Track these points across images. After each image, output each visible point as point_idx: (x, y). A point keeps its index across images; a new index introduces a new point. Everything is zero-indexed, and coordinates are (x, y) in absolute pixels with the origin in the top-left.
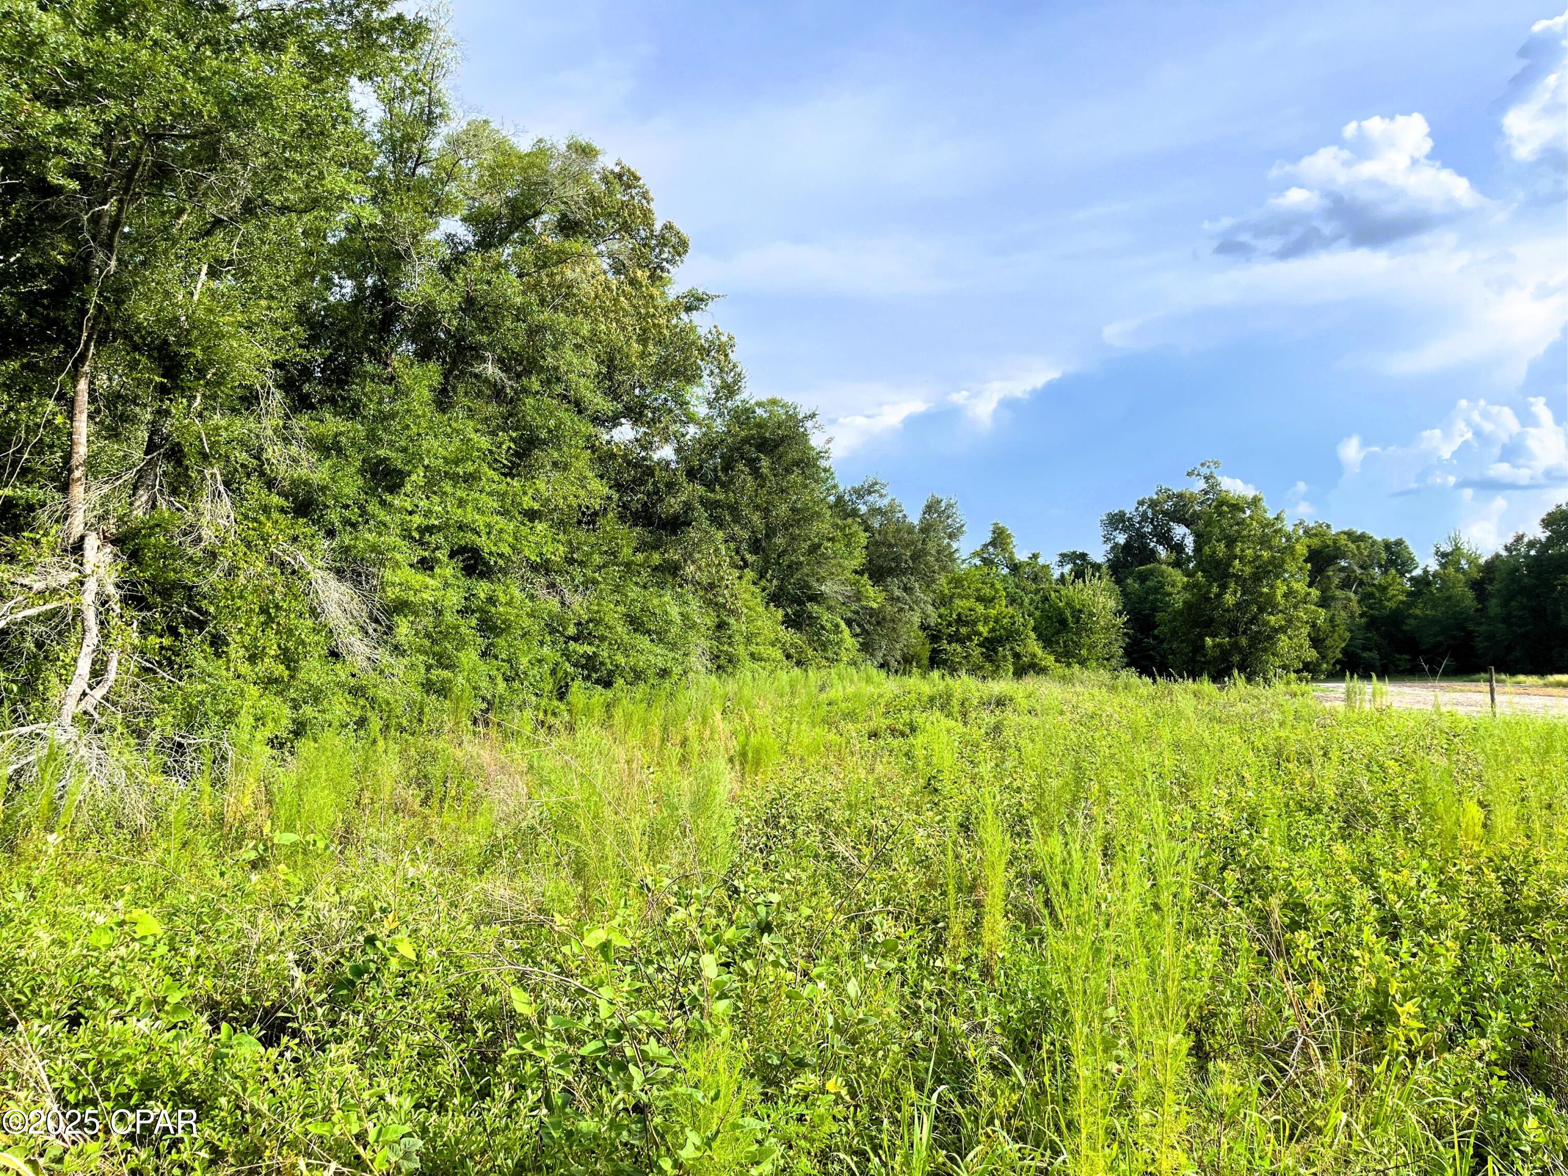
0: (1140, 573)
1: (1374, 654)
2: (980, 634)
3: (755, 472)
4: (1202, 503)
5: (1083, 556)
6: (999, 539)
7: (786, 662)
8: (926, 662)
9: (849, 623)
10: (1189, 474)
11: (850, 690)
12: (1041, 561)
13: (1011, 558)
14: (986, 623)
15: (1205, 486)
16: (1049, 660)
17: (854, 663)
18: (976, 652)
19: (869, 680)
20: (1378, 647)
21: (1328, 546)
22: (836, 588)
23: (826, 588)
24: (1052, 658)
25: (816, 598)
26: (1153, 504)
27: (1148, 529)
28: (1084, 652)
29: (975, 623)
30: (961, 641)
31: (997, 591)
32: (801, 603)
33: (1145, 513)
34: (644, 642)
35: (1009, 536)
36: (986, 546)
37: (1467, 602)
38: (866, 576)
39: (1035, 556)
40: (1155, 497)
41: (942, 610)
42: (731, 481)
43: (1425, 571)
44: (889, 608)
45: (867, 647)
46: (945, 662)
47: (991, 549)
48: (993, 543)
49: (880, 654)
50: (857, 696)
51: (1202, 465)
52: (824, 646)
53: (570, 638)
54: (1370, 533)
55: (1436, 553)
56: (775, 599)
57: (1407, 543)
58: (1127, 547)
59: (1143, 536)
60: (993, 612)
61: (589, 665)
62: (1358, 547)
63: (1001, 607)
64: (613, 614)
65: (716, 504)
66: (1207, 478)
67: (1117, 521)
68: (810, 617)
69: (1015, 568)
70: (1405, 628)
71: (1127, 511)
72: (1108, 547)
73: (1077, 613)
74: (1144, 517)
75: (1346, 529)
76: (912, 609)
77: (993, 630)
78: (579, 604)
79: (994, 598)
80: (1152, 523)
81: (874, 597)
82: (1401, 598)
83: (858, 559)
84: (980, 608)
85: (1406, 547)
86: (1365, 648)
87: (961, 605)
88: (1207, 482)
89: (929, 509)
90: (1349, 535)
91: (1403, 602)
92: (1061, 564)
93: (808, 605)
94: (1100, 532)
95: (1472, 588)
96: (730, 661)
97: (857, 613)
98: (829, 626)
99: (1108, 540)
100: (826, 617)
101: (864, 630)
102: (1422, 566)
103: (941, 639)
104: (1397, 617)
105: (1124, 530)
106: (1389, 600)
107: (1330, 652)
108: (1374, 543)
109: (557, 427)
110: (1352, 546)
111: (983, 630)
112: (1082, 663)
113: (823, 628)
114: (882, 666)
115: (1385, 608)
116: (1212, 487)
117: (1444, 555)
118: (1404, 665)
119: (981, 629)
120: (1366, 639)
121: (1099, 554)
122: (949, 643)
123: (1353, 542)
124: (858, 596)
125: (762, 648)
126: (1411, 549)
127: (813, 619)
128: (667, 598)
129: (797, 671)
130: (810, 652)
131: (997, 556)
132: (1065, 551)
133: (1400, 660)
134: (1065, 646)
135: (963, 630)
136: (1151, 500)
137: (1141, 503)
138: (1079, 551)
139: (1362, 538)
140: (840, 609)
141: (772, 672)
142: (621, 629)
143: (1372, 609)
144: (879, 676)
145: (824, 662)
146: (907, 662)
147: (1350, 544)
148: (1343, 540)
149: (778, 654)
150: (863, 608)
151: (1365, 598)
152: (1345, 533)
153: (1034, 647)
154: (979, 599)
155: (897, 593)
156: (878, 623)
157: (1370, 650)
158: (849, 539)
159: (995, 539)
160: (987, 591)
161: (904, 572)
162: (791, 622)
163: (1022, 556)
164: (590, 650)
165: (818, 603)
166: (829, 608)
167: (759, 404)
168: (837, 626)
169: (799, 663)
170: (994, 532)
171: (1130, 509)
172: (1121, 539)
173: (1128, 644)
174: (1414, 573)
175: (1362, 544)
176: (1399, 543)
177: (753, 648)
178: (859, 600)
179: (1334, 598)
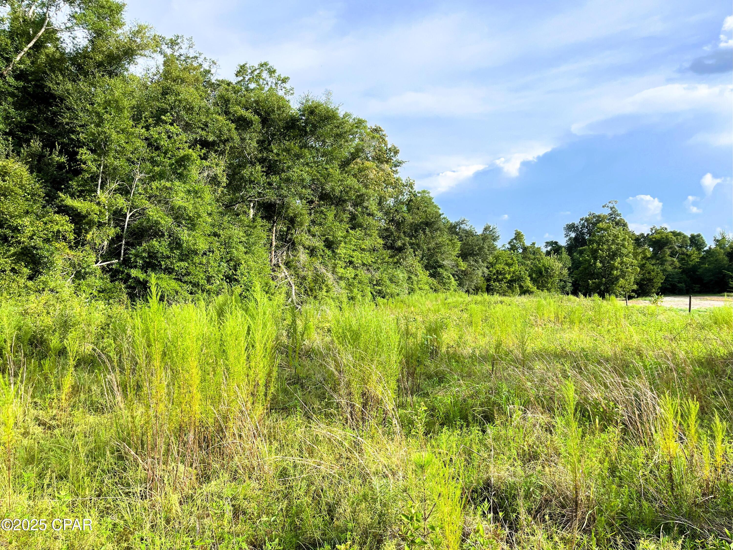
0: (580, 250)
1: (683, 285)
2: (506, 278)
3: (424, 233)
4: (609, 219)
5: (556, 243)
6: (518, 236)
7: (431, 290)
8: (485, 290)
9: (453, 275)
10: (603, 207)
11: (454, 300)
12: (536, 246)
13: (523, 245)
14: (509, 274)
15: (611, 212)
16: (535, 289)
17: (455, 291)
18: (504, 286)
19: (461, 297)
20: (685, 282)
21: (663, 238)
22: (448, 262)
23: (445, 263)
24: (536, 288)
25: (441, 266)
26: (587, 220)
27: (585, 230)
28: (549, 285)
29: (505, 274)
30: (499, 281)
31: (514, 261)
32: (435, 268)
33: (584, 224)
34: (393, 286)
35: (522, 235)
36: (512, 240)
37: (725, 262)
38: (460, 258)
39: (534, 244)
40: (588, 217)
41: (491, 269)
42: (417, 236)
43: (710, 248)
44: (469, 269)
45: (460, 285)
46: (492, 289)
47: (515, 241)
48: (515, 239)
49: (466, 287)
50: (457, 301)
51: (610, 202)
52: (444, 284)
53: (375, 285)
54: (683, 232)
55: (715, 240)
56: (427, 267)
57: (702, 235)
58: (576, 239)
59: (583, 234)
60: (512, 270)
61: (380, 292)
62: (677, 239)
63: (516, 267)
64: (386, 277)
65: (413, 244)
66: (611, 208)
67: (571, 227)
68: (439, 274)
69: (525, 249)
70: (697, 273)
71: (576, 223)
72: (567, 238)
73: (546, 269)
74: (583, 226)
75: (672, 230)
76: (478, 269)
77: (512, 277)
78: (377, 275)
79: (513, 264)
80: (587, 228)
81: (463, 265)
82: (697, 260)
83: (457, 251)
84: (507, 268)
85: (702, 238)
86: (679, 282)
87: (499, 267)
88: (611, 210)
89: (486, 229)
90: (674, 233)
91: (697, 262)
92: (546, 246)
93: (438, 269)
94: (564, 232)
95: (727, 256)
96: (412, 290)
97: (457, 272)
98: (446, 277)
99: (567, 236)
100: (445, 274)
101: (459, 278)
102: (708, 246)
103: (491, 280)
104: (695, 268)
105: (574, 231)
106: (691, 261)
107: (655, 284)
108: (685, 237)
109: (369, 224)
110: (674, 238)
111: (508, 277)
112: (549, 290)
113: (444, 277)
114: (466, 292)
115: (690, 264)
116: (614, 212)
117: (718, 241)
118: (696, 289)
119: (507, 276)
120: (680, 278)
121: (563, 242)
122: (494, 282)
123: (675, 236)
124: (457, 266)
125: (422, 285)
126: (704, 238)
127: (440, 275)
128: (398, 272)
129: (435, 294)
130: (440, 287)
131: (517, 244)
132: (548, 241)
133: (695, 287)
134: (542, 283)
135: (500, 277)
136: (586, 218)
137: (582, 220)
138: (554, 241)
139: (679, 234)
140: (450, 271)
141: (426, 294)
142: (388, 282)
143: (684, 265)
144: (465, 295)
145: (444, 290)
146: (477, 290)
147: (673, 237)
148: (670, 235)
149: (427, 287)
150: (459, 270)
151: (681, 260)
152: (671, 232)
153: (528, 283)
154: (507, 264)
155: (472, 263)
156: (465, 275)
157: (681, 283)
158: (454, 245)
159: (516, 237)
160: (510, 261)
161: (475, 255)
162: (432, 275)
163: (528, 244)
164: (380, 288)
165: (442, 268)
166: (446, 270)
167: (419, 193)
168: (449, 277)
169: (435, 290)
170: (516, 234)
171: (577, 222)
172: (573, 235)
173: (573, 281)
174: (705, 249)
175: (679, 237)
176: (699, 236)
177: (419, 286)
178: (458, 267)
179: (666, 261)
